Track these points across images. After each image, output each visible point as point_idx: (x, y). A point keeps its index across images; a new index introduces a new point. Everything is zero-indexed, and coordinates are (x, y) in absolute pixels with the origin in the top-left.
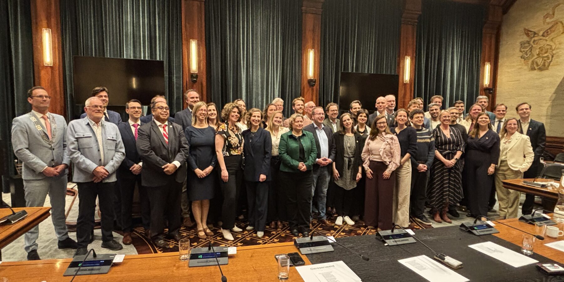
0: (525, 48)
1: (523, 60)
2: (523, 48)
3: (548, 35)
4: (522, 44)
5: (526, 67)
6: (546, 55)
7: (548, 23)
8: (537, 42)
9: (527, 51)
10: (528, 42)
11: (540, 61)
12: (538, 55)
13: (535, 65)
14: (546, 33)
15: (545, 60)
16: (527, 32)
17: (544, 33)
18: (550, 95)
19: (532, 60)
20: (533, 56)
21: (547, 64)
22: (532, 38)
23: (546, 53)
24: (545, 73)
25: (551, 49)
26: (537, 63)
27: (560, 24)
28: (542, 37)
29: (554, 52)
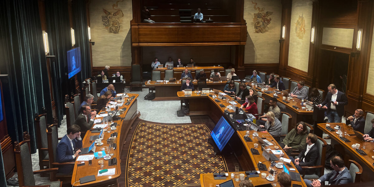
0: (105, 19)
1: (105, 26)
3: (116, 15)
4: (103, 17)
5: (107, 31)
6: (116, 26)
7: (115, 9)
8: (111, 18)
9: (107, 22)
10: (107, 17)
11: (114, 28)
13: (112, 30)
14: (115, 14)
15: (116, 28)
16: (105, 11)
17: (114, 14)
18: (121, 46)
19: (110, 27)
20: (110, 25)
21: (117, 30)
22: (108, 15)
23: (116, 24)
24: (117, 35)
25: (118, 23)
26: (112, 29)
27: (121, 11)
28: (113, 16)
29: (120, 25)
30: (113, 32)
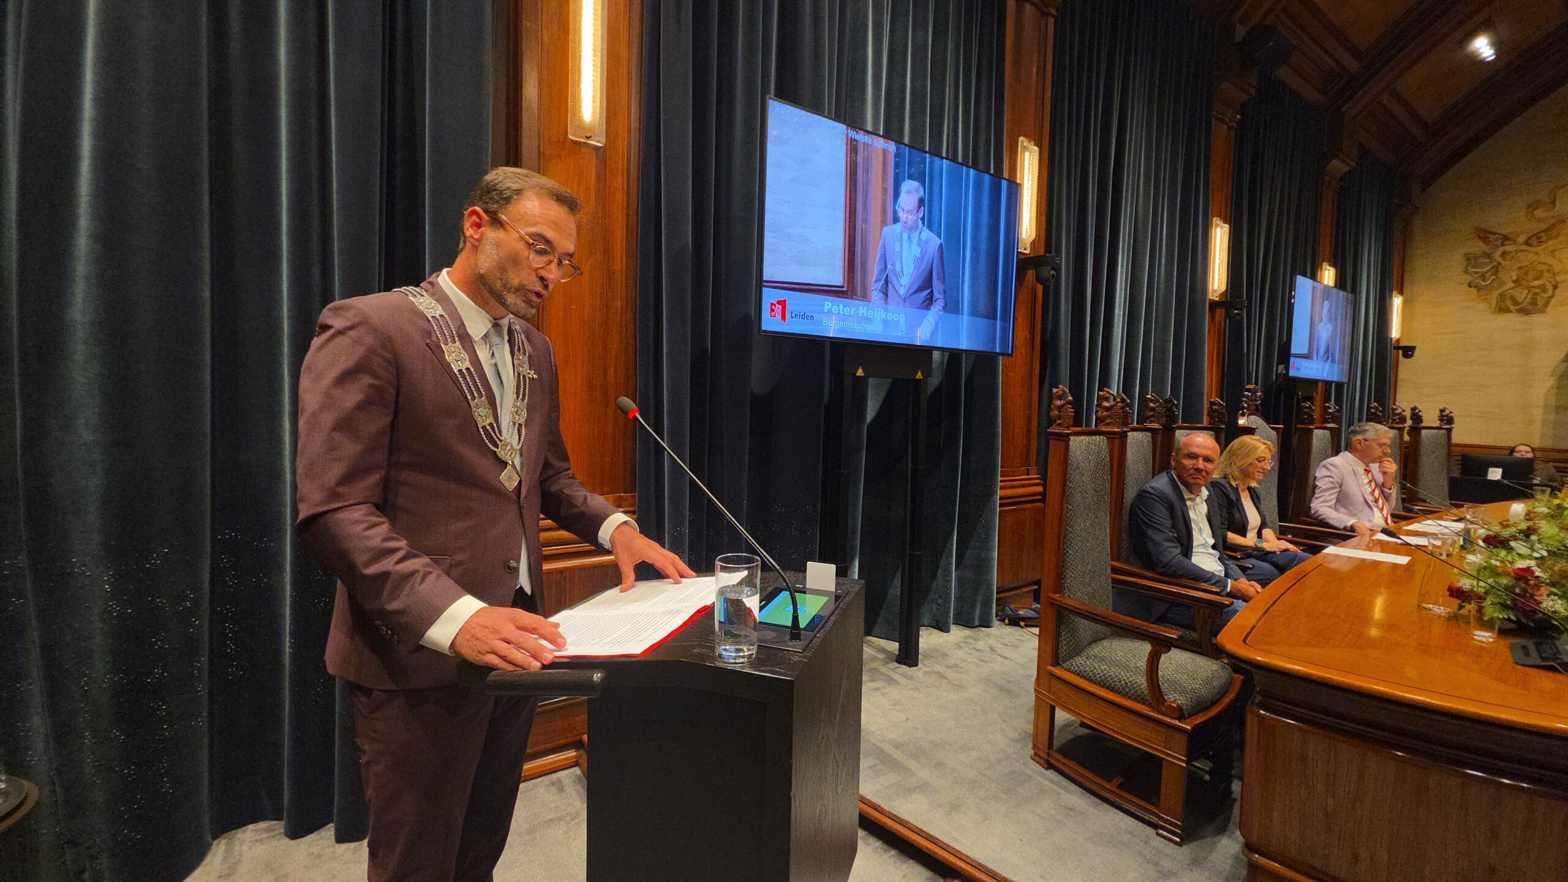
0: (1478, 265)
1: (1473, 291)
2: (1473, 267)
4: (1468, 258)
5: (1482, 306)
6: (1537, 283)
7: (1541, 220)
8: (1511, 255)
9: (1486, 272)
10: (1489, 256)
11: (1521, 295)
12: (1514, 282)
13: (1509, 303)
14: (1536, 239)
15: (1536, 294)
16: (1484, 235)
17: (1529, 238)
19: (1500, 291)
20: (1503, 283)
21: (1541, 302)
22: (1497, 247)
23: (1537, 278)
24: (1537, 318)
25: (1551, 271)
26: (1513, 298)
28: (1524, 247)
29: (1558, 278)
30: (1512, 308)
